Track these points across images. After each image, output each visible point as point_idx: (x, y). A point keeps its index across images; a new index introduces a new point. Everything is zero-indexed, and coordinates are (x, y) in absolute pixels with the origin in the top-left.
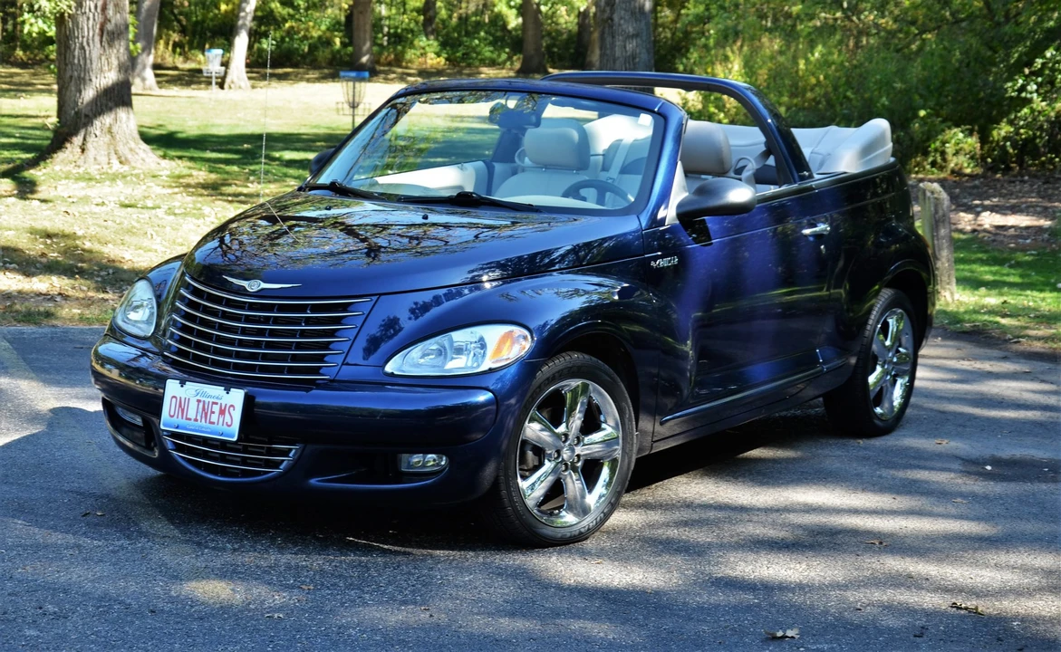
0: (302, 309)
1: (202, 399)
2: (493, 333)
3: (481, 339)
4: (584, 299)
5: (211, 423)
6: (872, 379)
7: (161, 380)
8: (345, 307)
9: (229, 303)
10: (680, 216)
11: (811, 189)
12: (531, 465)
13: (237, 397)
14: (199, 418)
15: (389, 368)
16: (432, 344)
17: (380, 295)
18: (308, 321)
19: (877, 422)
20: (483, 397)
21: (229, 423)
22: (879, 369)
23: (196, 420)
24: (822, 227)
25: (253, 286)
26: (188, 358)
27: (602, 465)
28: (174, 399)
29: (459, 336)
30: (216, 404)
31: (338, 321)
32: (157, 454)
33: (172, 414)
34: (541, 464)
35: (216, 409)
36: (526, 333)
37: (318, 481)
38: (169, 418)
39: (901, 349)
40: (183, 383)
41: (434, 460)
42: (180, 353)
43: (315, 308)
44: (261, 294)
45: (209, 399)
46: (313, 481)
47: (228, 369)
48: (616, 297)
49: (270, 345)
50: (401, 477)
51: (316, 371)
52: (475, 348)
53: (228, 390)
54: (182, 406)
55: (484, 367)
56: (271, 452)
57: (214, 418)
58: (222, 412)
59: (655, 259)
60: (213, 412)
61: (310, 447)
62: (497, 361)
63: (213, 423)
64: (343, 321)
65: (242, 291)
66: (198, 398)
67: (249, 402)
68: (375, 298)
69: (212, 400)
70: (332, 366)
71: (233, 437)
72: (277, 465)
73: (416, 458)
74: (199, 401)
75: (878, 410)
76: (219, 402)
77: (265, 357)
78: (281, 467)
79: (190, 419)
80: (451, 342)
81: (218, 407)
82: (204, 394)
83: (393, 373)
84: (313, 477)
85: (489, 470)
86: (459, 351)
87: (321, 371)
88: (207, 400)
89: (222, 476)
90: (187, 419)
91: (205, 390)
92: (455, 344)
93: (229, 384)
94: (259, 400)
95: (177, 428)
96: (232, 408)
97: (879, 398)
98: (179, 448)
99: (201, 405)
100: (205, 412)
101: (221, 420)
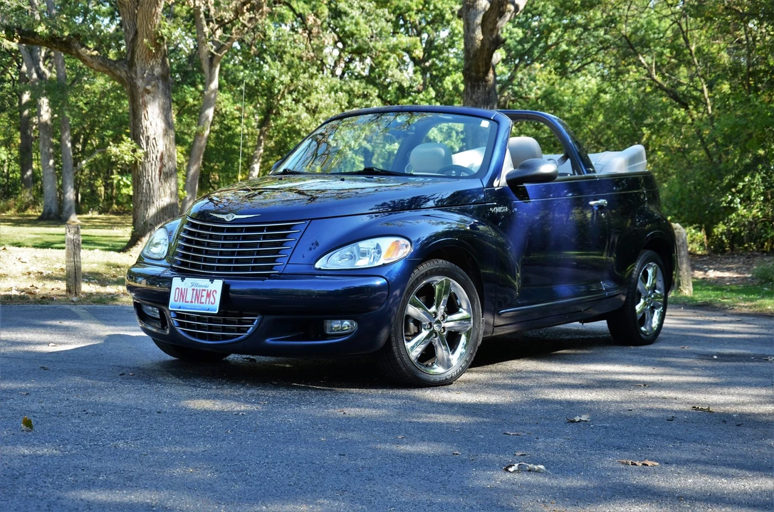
0: (261, 229)
1: (196, 288)
2: (385, 243)
3: (378, 246)
4: (446, 226)
5: (201, 303)
6: (638, 308)
7: (170, 280)
8: (288, 228)
9: (215, 229)
10: (508, 181)
11: (594, 177)
12: (413, 332)
13: (218, 285)
14: (193, 300)
15: (318, 265)
16: (346, 251)
17: (312, 219)
18: (265, 237)
19: (642, 335)
20: (379, 282)
21: (213, 302)
22: (642, 301)
23: (192, 302)
24: (602, 201)
25: (229, 218)
26: (187, 267)
27: (461, 336)
28: (177, 291)
29: (364, 245)
31: (284, 236)
32: (168, 332)
33: (176, 299)
34: (419, 332)
35: (205, 294)
36: (408, 242)
37: (271, 340)
38: (174, 302)
39: (656, 291)
40: (183, 279)
41: (348, 326)
42: (183, 264)
43: (269, 229)
44: (235, 222)
45: (200, 288)
46: (268, 341)
47: (213, 270)
48: (468, 228)
49: (239, 253)
50: (326, 337)
51: (271, 268)
52: (374, 252)
53: (212, 281)
54: (182, 294)
55: (380, 263)
56: (240, 322)
57: (203, 300)
58: (208, 295)
59: (493, 207)
60: (202, 296)
61: (267, 318)
62: (388, 259)
63: (203, 303)
64: (288, 237)
65: (223, 221)
66: (193, 287)
67: (226, 288)
68: (308, 222)
69: (202, 288)
70: (281, 265)
72: (244, 331)
73: (336, 325)
74: (193, 290)
75: (643, 329)
76: (206, 289)
77: (237, 261)
78: (248, 332)
79: (188, 302)
80: (358, 248)
81: (206, 292)
82: (197, 285)
83: (320, 268)
84: (267, 338)
85: (384, 334)
86: (364, 254)
87: (274, 268)
88: (198, 289)
89: (210, 340)
90: (185, 302)
91: (197, 282)
92: (361, 249)
93: (212, 278)
94: (232, 288)
95: (180, 308)
96: (214, 293)
97: (643, 321)
98: (181, 325)
99: (195, 292)
100: (198, 296)
101: (208, 300)
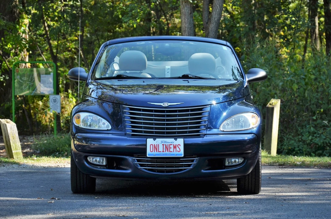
1: (165, 144)
5: (170, 151)
13: (180, 141)
14: (164, 150)
21: (179, 151)
23: (163, 151)
28: (152, 146)
30: (172, 145)
32: (130, 171)
33: (152, 150)
35: (172, 146)
38: (150, 153)
40: (154, 139)
45: (168, 144)
50: (225, 167)
53: (176, 139)
54: (156, 147)
55: (251, 127)
57: (172, 150)
58: (175, 147)
60: (170, 148)
63: (172, 152)
66: (163, 143)
67: (184, 143)
69: (169, 144)
70: (204, 130)
71: (182, 155)
74: (163, 145)
76: (173, 144)
78: (191, 167)
79: (161, 152)
82: (165, 142)
87: (200, 132)
88: (167, 144)
90: (159, 152)
91: (166, 140)
95: (155, 155)
96: (179, 146)
99: (164, 146)
100: (167, 148)
101: (175, 150)
